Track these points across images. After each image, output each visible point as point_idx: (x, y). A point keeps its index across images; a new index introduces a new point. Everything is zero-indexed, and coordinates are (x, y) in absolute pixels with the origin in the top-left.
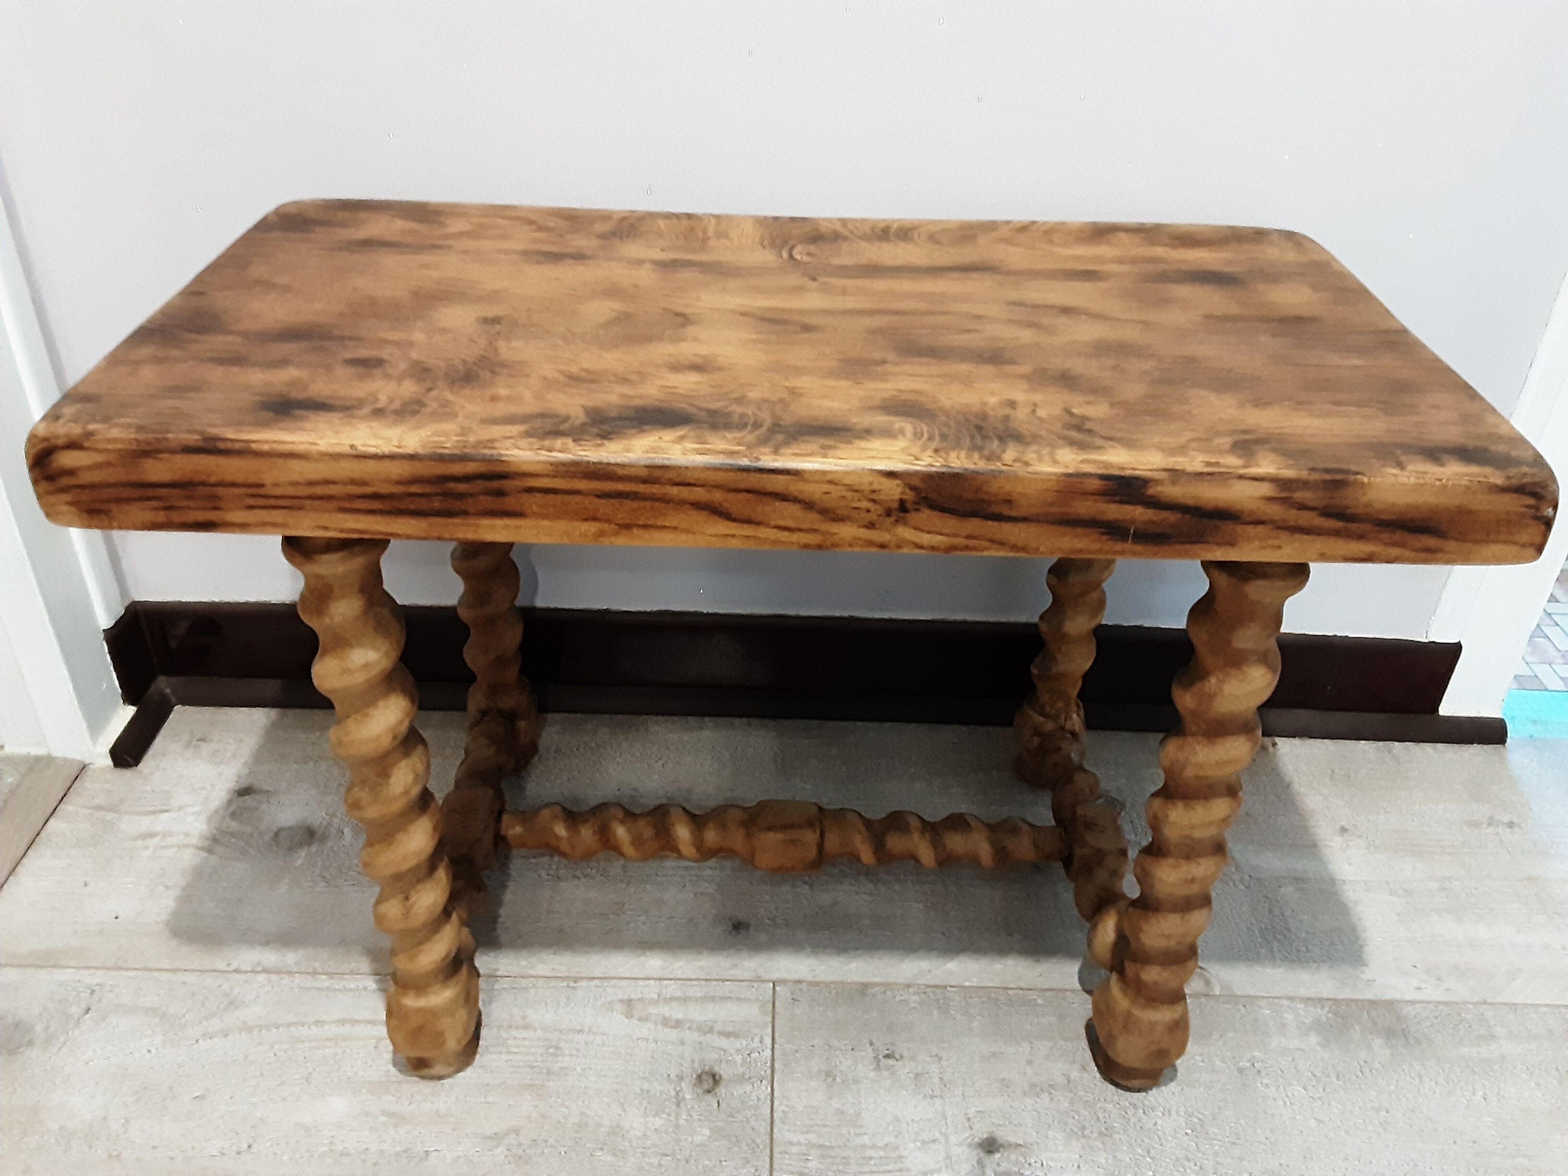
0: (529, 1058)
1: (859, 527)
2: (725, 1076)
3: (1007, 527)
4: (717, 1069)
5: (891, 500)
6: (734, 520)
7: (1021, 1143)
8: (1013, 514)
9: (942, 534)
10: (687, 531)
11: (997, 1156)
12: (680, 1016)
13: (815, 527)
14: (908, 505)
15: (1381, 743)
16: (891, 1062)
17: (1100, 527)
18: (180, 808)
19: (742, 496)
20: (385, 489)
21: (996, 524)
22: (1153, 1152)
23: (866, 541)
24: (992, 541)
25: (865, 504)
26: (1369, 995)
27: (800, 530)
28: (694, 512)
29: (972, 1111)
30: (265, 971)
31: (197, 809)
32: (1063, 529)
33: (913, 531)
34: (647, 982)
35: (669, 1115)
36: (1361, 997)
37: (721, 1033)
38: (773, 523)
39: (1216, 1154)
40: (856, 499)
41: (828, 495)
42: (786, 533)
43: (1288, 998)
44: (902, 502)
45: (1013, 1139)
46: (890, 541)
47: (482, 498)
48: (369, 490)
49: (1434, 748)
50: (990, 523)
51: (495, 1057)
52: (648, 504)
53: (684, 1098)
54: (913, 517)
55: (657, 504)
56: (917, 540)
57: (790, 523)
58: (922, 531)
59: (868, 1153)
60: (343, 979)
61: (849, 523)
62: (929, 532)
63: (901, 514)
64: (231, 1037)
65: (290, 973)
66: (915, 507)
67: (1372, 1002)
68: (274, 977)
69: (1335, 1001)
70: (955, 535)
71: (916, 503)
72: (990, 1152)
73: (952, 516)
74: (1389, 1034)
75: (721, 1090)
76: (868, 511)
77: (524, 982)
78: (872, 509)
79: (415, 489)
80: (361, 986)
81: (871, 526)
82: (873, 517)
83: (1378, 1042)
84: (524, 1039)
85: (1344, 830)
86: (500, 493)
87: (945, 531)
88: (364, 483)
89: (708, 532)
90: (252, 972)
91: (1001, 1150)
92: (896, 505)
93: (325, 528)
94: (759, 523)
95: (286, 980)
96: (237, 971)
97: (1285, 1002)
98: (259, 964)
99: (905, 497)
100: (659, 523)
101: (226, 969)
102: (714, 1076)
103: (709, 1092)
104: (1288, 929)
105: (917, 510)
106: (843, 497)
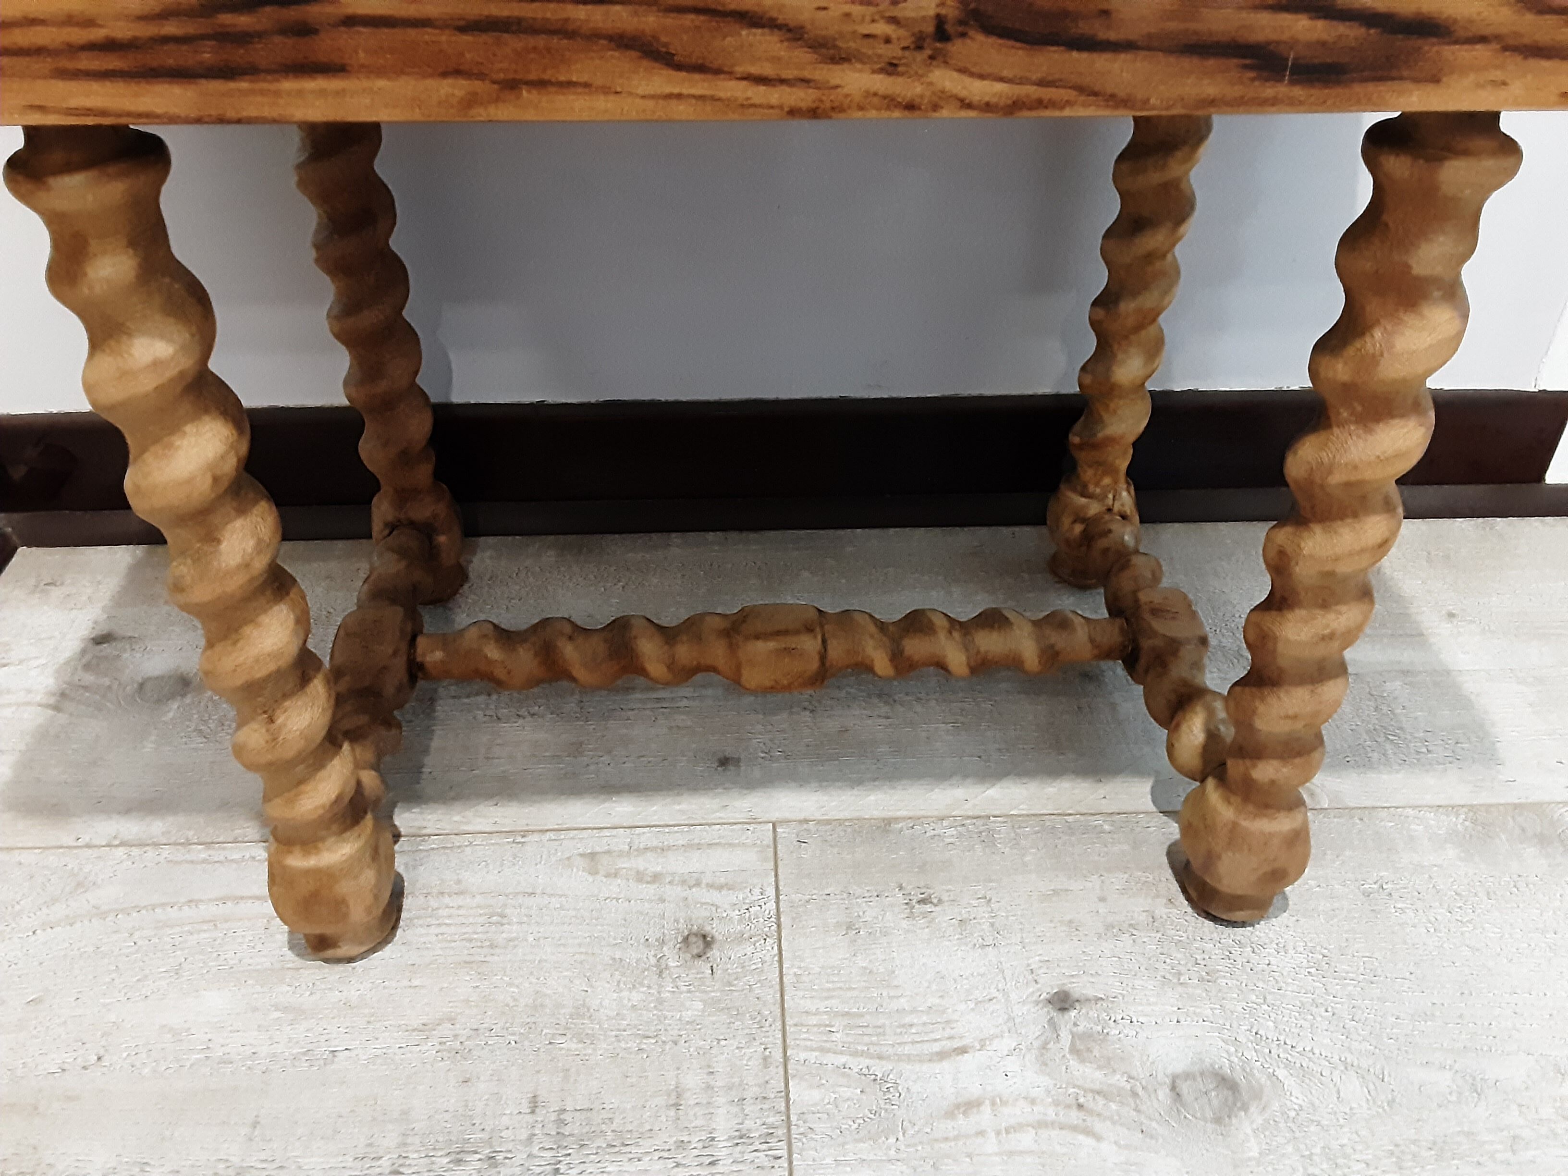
0: (469, 929)
1: (874, 72)
2: (719, 937)
3: (1102, 62)
4: (708, 928)
5: (924, 18)
6: (679, 67)
7: (1103, 996)
8: (1112, 36)
9: (1002, 79)
10: (606, 90)
11: (1073, 1013)
12: (659, 869)
13: (806, 74)
14: (949, 28)
15: (1481, 520)
16: (928, 908)
17: (1244, 57)
18: (21, 662)
19: (689, 19)
20: (122, 31)
21: (1085, 55)
22: (1269, 998)
23: (885, 97)
24: (1080, 89)
25: (881, 28)
26: (1512, 798)
27: (783, 81)
28: (617, 54)
29: (1034, 962)
30: (122, 844)
31: (43, 661)
32: (1188, 62)
33: (955, 75)
34: (615, 832)
35: (649, 987)
36: (1502, 801)
37: (710, 886)
38: (739, 69)
39: (1350, 996)
40: (868, 19)
41: (824, 13)
42: (762, 88)
43: (1414, 807)
44: (940, 21)
45: (1090, 992)
46: (922, 97)
47: (277, 39)
48: (97, 34)
49: (1542, 521)
50: (1075, 54)
51: (422, 931)
52: (541, 41)
53: (667, 967)
54: (957, 48)
55: (555, 40)
56: (963, 94)
57: (768, 70)
58: (972, 75)
59: (907, 1020)
60: (224, 849)
61: (858, 66)
62: (982, 77)
63: (938, 45)
64: (78, 925)
65: (156, 845)
66: (961, 29)
67: (1516, 806)
68: (135, 851)
69: (1471, 808)
70: (1021, 81)
71: (961, 22)
72: (1063, 1009)
73: (1018, 45)
74: (1543, 840)
75: (714, 953)
76: (888, 41)
77: (457, 840)
78: (894, 36)
79: (171, 28)
80: (248, 856)
81: (891, 68)
82: (891, 51)
83: (1530, 851)
84: (460, 907)
85: (1451, 615)
86: (305, 30)
87: (1005, 73)
88: (89, 23)
89: (640, 91)
90: (108, 845)
91: (1077, 1005)
92: (930, 28)
93: (41, 109)
94: (718, 72)
95: (151, 853)
96: (88, 846)
97: (1410, 812)
98: (115, 837)
99: (943, 12)
100: (562, 78)
101: (75, 844)
102: (704, 937)
103: (699, 956)
104: (1401, 728)
105: (963, 35)
106: (847, 15)
